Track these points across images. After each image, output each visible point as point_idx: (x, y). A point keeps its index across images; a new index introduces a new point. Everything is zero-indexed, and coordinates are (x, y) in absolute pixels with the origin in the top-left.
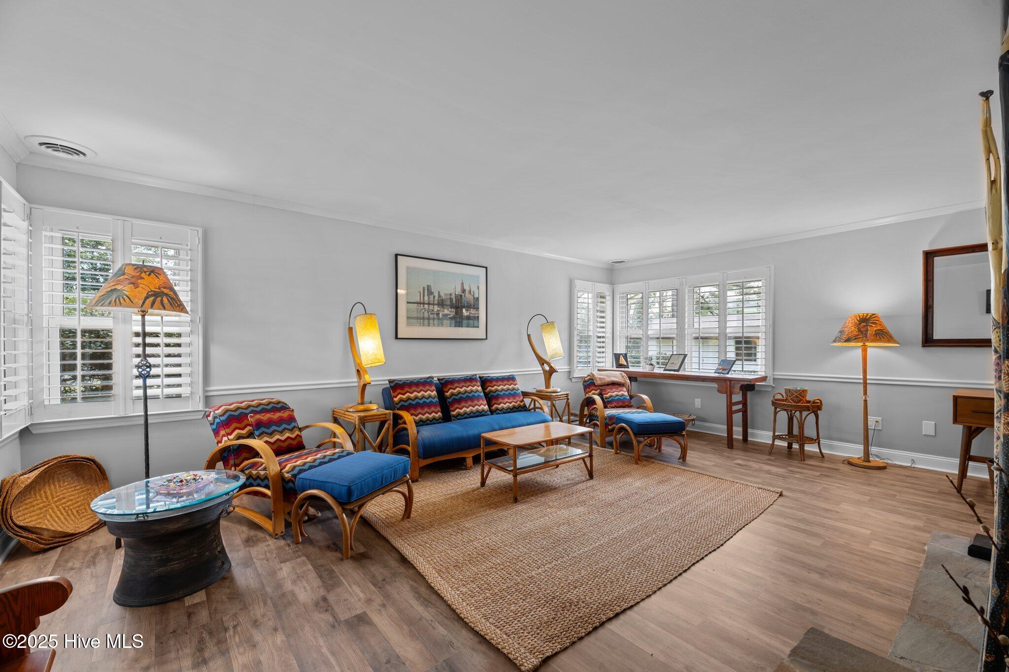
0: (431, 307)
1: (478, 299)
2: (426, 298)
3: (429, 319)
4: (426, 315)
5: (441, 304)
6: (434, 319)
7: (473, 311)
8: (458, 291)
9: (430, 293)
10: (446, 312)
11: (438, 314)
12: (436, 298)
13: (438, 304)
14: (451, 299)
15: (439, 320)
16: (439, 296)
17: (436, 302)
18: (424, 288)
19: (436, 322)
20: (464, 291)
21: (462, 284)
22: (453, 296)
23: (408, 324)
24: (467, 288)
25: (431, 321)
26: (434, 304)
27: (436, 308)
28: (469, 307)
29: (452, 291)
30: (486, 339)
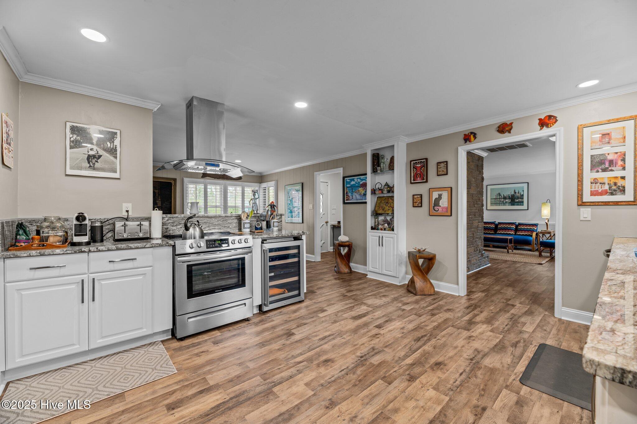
0: (500, 200)
1: (523, 195)
2: (498, 197)
3: (499, 203)
4: (498, 202)
5: (505, 198)
6: (501, 203)
7: (520, 200)
8: (513, 193)
9: (499, 194)
10: (507, 201)
11: (503, 202)
12: (502, 196)
13: (503, 199)
14: (509, 196)
15: (504, 204)
16: (504, 195)
17: (502, 198)
18: (497, 194)
19: (502, 204)
20: (515, 193)
21: (515, 191)
22: (510, 195)
23: (491, 205)
24: (517, 191)
25: (500, 204)
26: (501, 199)
27: (502, 200)
28: (518, 198)
29: (510, 194)
30: (528, 209)
